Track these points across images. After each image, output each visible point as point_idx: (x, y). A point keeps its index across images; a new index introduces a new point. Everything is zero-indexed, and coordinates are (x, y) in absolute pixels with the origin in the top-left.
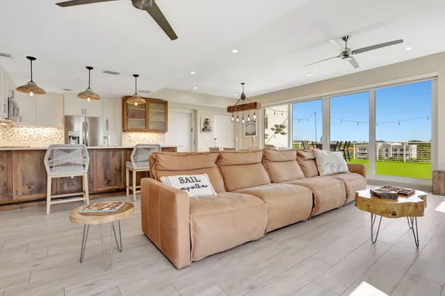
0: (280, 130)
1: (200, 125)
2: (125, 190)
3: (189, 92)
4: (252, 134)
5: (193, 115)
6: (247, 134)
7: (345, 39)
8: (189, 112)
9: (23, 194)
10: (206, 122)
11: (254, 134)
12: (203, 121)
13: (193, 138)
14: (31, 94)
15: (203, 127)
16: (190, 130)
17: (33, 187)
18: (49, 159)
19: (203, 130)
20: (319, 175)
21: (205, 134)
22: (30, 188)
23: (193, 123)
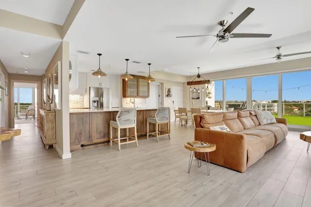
0: (208, 95)
1: (165, 93)
2: (146, 135)
3: (162, 72)
4: (197, 99)
5: (161, 86)
6: (193, 98)
7: (278, 48)
8: (158, 84)
9: (97, 139)
10: (169, 91)
11: (199, 98)
12: (167, 90)
13: (161, 101)
14: (99, 76)
15: (167, 94)
16: (158, 96)
17: (101, 134)
18: (119, 117)
19: (167, 96)
20: (260, 124)
21: (168, 98)
22: (100, 135)
23: (160, 91)
